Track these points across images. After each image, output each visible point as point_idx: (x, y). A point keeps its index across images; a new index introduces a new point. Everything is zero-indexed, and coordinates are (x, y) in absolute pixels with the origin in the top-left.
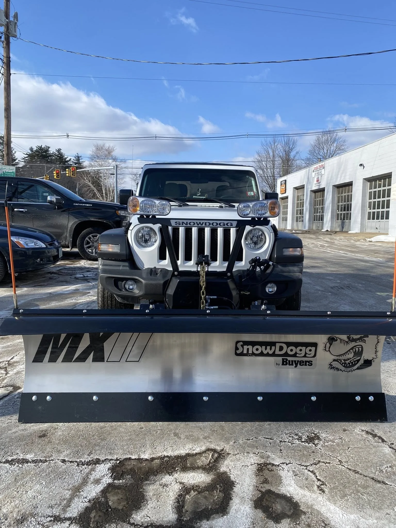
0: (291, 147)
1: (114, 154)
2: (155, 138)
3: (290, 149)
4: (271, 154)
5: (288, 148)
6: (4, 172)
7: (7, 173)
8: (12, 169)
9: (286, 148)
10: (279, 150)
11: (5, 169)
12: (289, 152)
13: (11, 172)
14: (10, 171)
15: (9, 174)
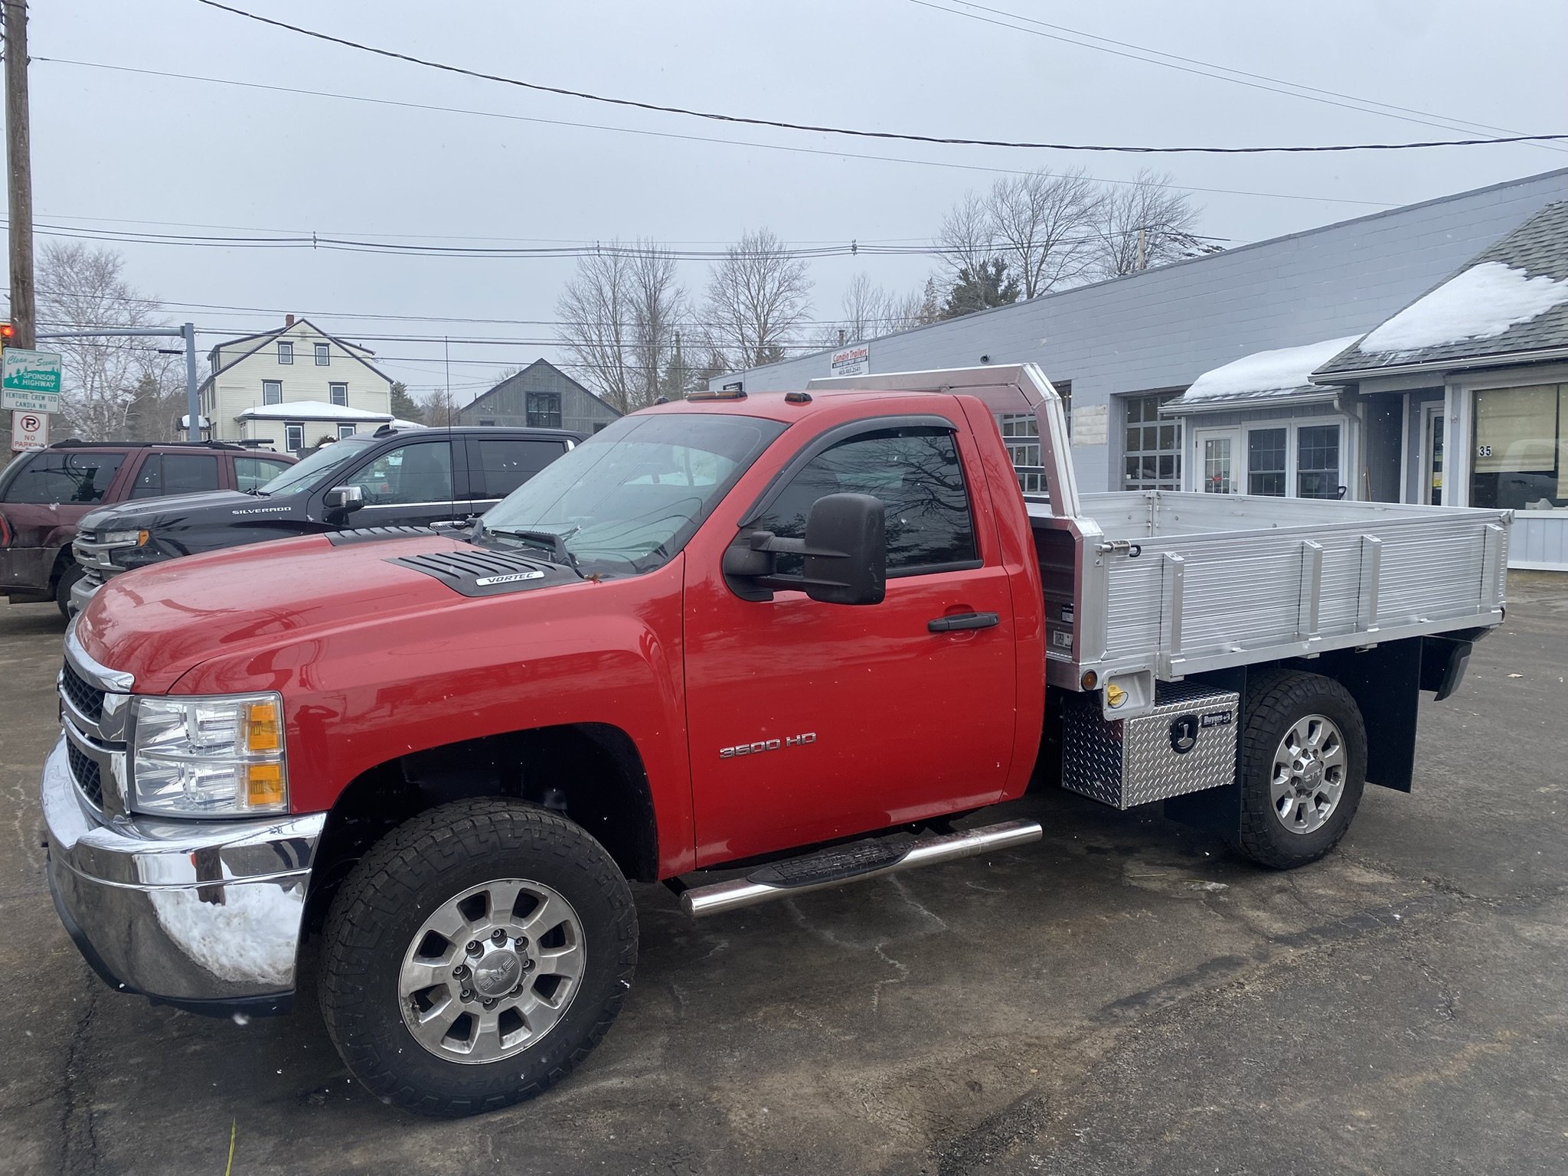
0: (660, 274)
1: (120, 278)
2: (312, 243)
3: (659, 280)
4: (608, 293)
5: (651, 277)
6: (22, 371)
7: (30, 375)
8: (50, 363)
9: (647, 279)
10: (628, 284)
11: (25, 360)
12: (658, 290)
13: (46, 373)
14: (41, 369)
15: (38, 376)
